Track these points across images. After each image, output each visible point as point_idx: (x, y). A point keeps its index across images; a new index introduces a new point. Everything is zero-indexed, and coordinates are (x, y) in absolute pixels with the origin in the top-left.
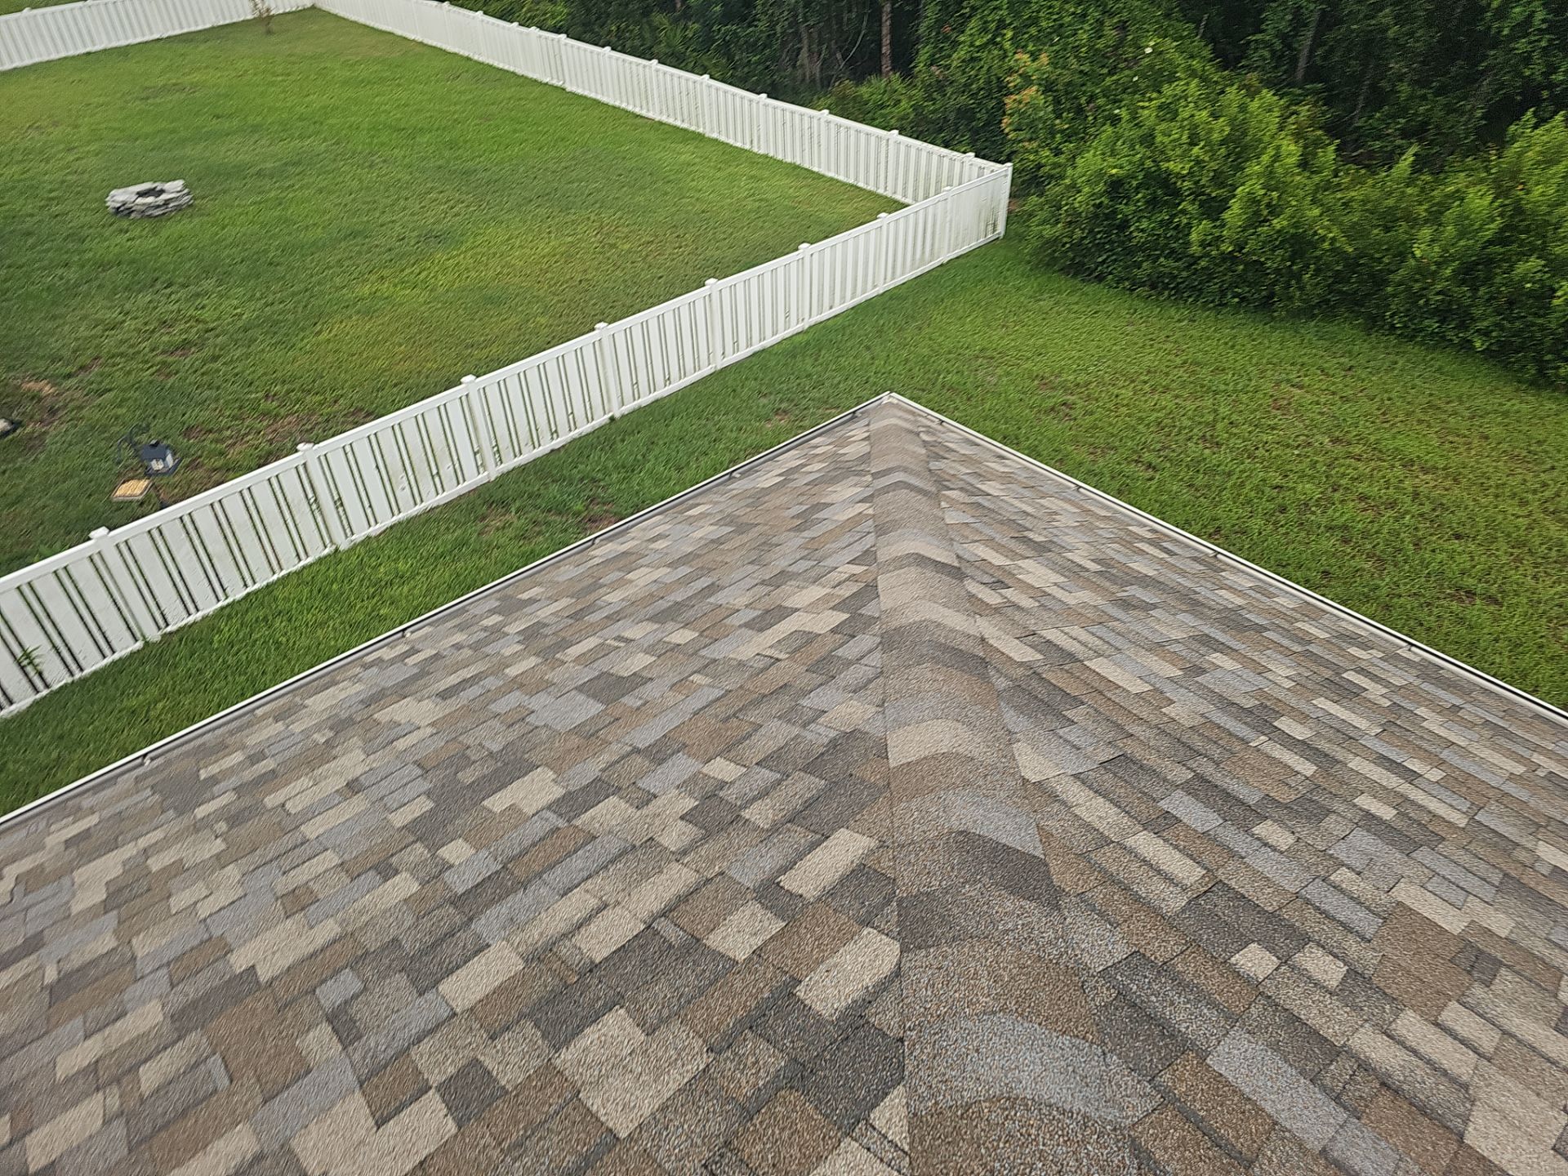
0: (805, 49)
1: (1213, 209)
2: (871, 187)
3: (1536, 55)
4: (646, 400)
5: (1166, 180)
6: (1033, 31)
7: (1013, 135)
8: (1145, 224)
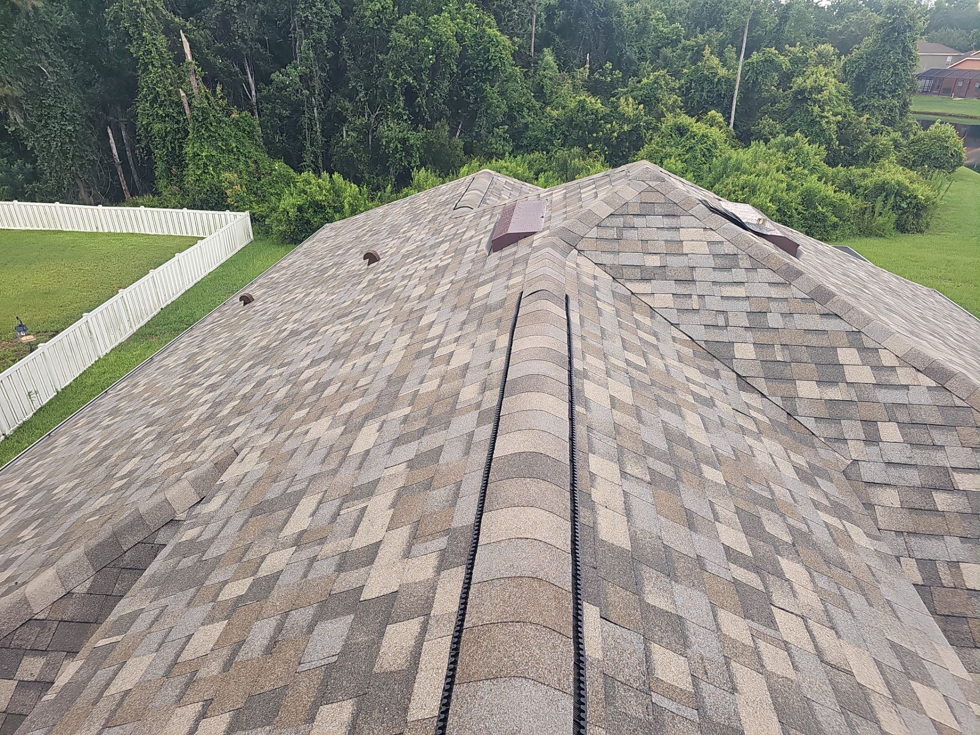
1: (338, 210)
2: (179, 234)
3: (403, 158)
5: (318, 203)
6: (220, 166)
7: (236, 204)
8: (316, 219)
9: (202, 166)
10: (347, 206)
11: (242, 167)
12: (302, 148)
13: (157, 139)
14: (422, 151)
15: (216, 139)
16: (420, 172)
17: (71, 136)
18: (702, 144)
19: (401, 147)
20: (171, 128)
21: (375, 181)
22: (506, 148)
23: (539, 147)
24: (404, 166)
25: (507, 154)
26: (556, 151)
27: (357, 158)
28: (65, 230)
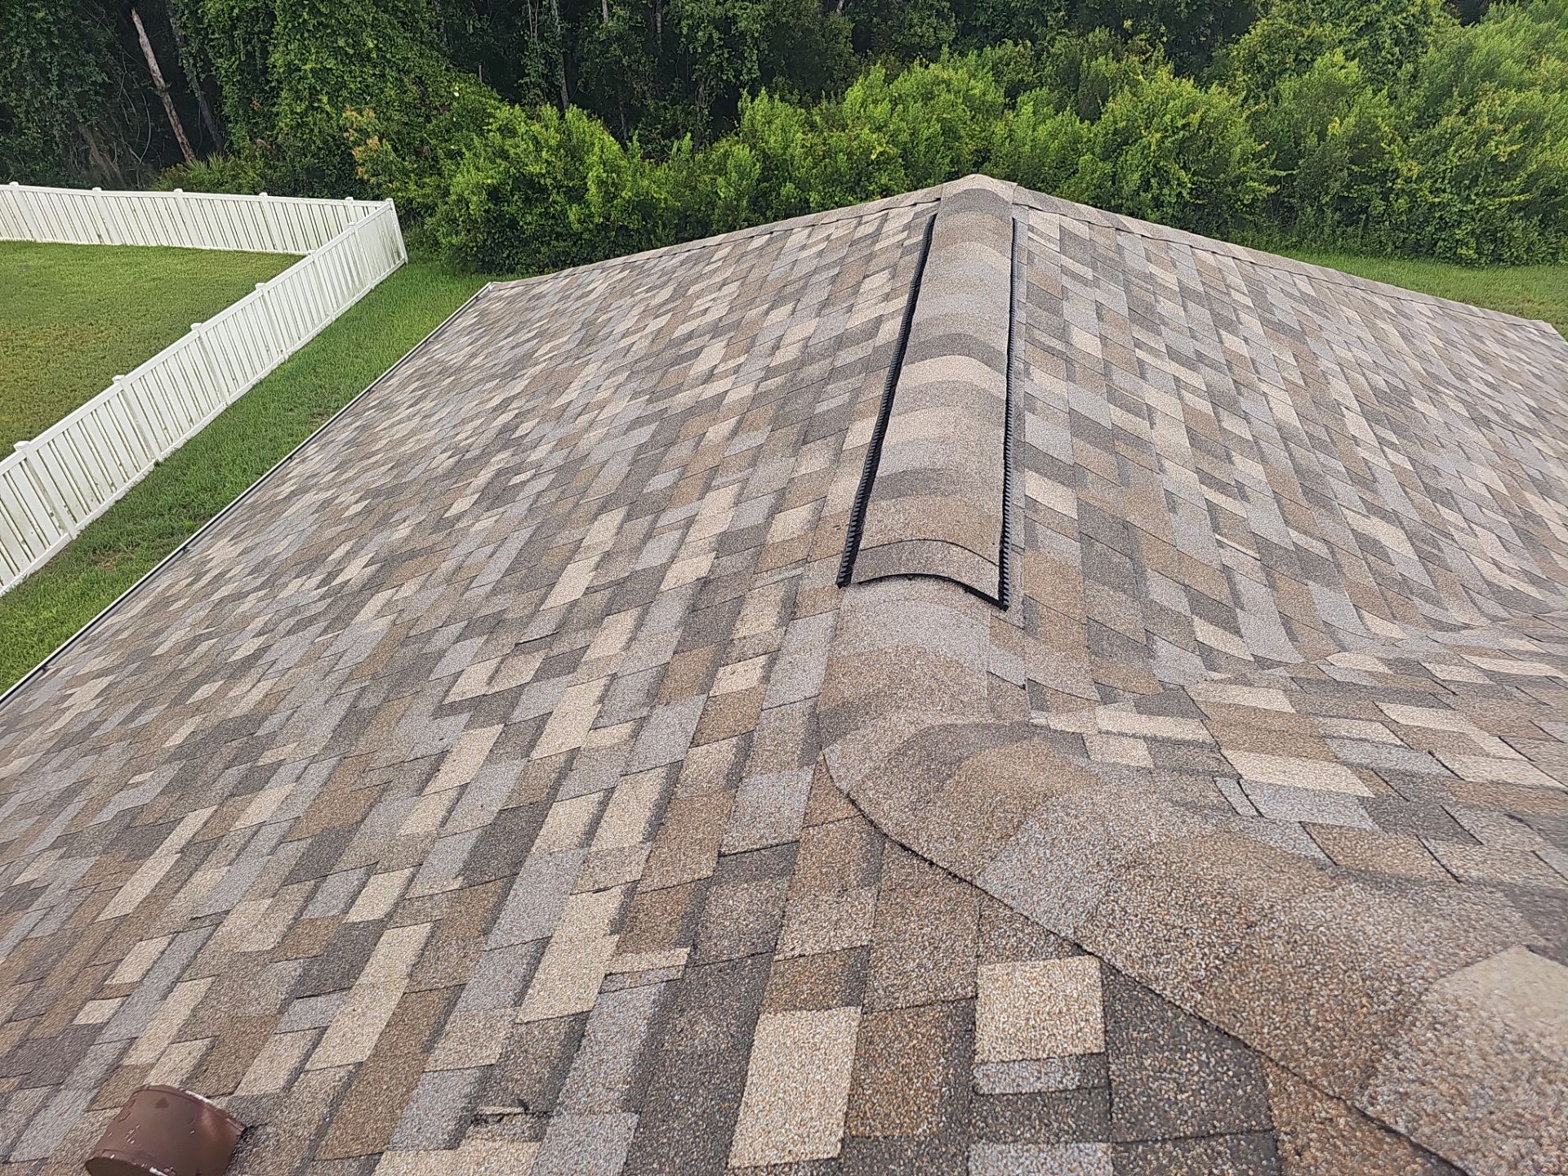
0: (94, 149)
1: (577, 195)
2: (258, 249)
3: (725, 64)
4: (179, 443)
5: (532, 180)
6: (345, 93)
7: (373, 180)
8: (529, 218)
9: (306, 93)
10: (593, 189)
11: (391, 92)
12: (522, 46)
13: (217, 36)
14: (764, 45)
15: (334, 32)
16: (757, 101)
17: (49, 34)
18: (1395, 14)
19: (720, 39)
20: (242, 10)
21: (668, 116)
22: (943, 34)
23: (1014, 30)
24: (728, 81)
25: (945, 49)
26: (1053, 39)
27: (629, 66)
28: (39, 241)
